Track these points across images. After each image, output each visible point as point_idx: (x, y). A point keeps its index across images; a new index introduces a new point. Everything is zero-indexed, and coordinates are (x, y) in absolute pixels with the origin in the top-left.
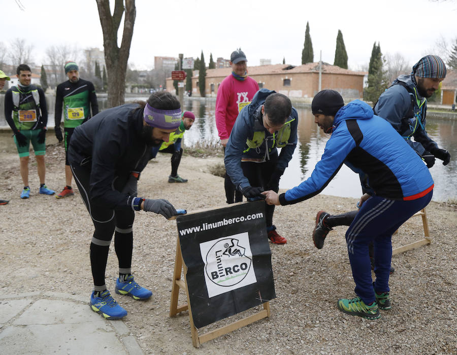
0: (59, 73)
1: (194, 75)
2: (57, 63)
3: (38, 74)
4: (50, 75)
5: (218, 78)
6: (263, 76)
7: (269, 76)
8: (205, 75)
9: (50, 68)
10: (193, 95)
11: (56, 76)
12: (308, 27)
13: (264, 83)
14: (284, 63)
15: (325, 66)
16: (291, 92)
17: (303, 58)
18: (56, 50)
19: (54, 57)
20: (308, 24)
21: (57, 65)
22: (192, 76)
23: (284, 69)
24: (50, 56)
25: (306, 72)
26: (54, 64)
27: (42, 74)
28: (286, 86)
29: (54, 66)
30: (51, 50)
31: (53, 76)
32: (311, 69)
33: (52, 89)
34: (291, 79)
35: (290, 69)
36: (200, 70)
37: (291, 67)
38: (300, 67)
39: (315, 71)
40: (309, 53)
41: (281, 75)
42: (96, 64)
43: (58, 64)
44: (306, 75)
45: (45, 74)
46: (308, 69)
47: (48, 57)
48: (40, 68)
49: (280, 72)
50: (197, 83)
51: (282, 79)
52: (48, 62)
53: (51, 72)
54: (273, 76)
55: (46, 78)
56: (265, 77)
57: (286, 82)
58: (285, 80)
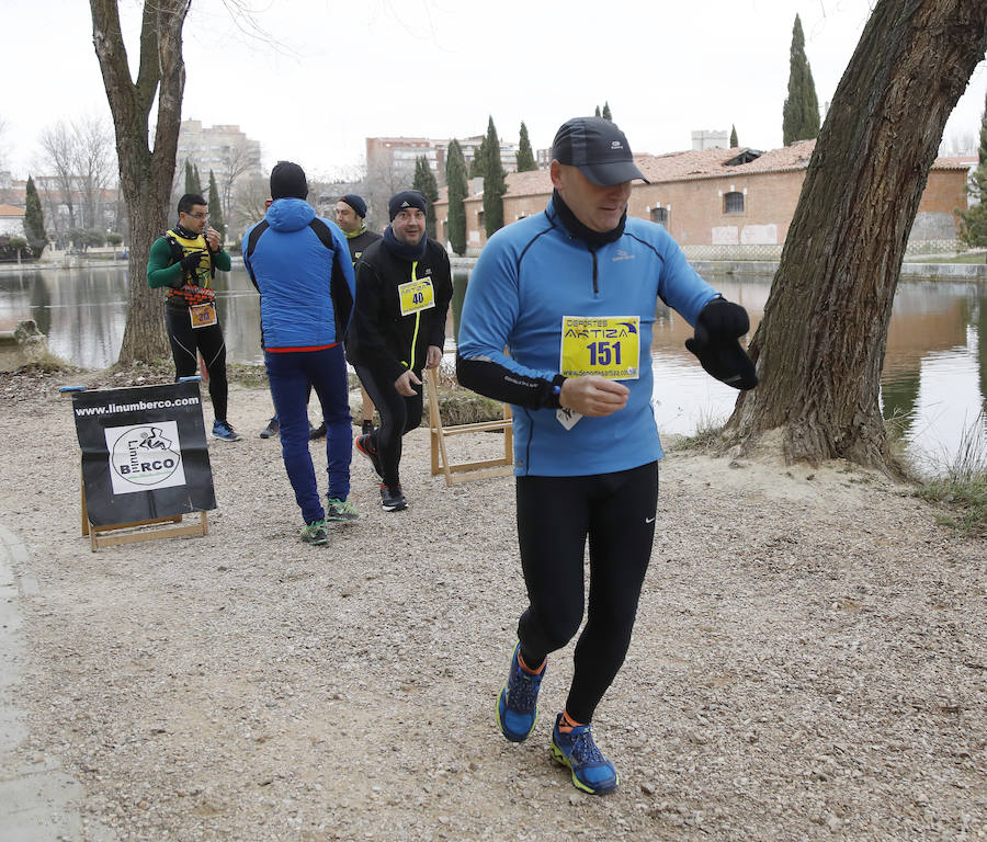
0: (82, 200)
1: (470, 191)
2: (73, 170)
3: (20, 205)
4: (54, 206)
5: (536, 199)
6: (666, 187)
7: (682, 186)
8: (503, 191)
9: (53, 186)
10: (468, 251)
11: (71, 209)
12: (798, 32)
13: (669, 208)
16: (747, 230)
17: (786, 127)
18: (70, 132)
19: (64, 155)
20: (798, 23)
21: (73, 177)
22: (466, 196)
23: (727, 164)
24: (55, 153)
25: (787, 167)
26: (65, 173)
27: (28, 203)
28: (731, 212)
29: (64, 178)
30: (54, 134)
31: (64, 209)
32: (800, 160)
33: (58, 247)
34: (745, 192)
35: (748, 161)
36: (486, 178)
37: (749, 157)
38: (774, 153)
40: (803, 110)
41: (717, 182)
42: (189, 169)
43: (78, 175)
44: (786, 176)
45: (38, 205)
46: (792, 160)
47: (47, 154)
48: (24, 188)
49: (714, 174)
50: (480, 214)
51: (720, 194)
52: (49, 170)
53: (59, 200)
54: (694, 186)
55: (42, 218)
56: (671, 189)
57: (733, 201)
58: (728, 196)
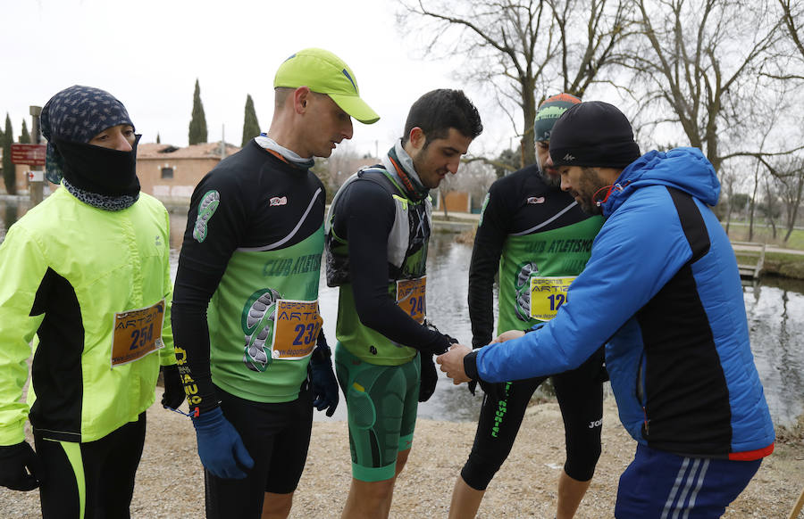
12: (197, 86)
14: (158, 141)
15: (229, 149)
16: (175, 188)
20: (197, 82)
23: (160, 152)
25: (200, 156)
28: (167, 179)
32: (206, 153)
34: (174, 168)
35: (171, 151)
37: (171, 149)
38: (187, 149)
39: (214, 156)
40: (200, 127)
41: (156, 162)
44: (199, 161)
46: (202, 153)
49: (154, 157)
51: (159, 168)
54: (143, 163)
57: (167, 173)
58: (164, 170)
